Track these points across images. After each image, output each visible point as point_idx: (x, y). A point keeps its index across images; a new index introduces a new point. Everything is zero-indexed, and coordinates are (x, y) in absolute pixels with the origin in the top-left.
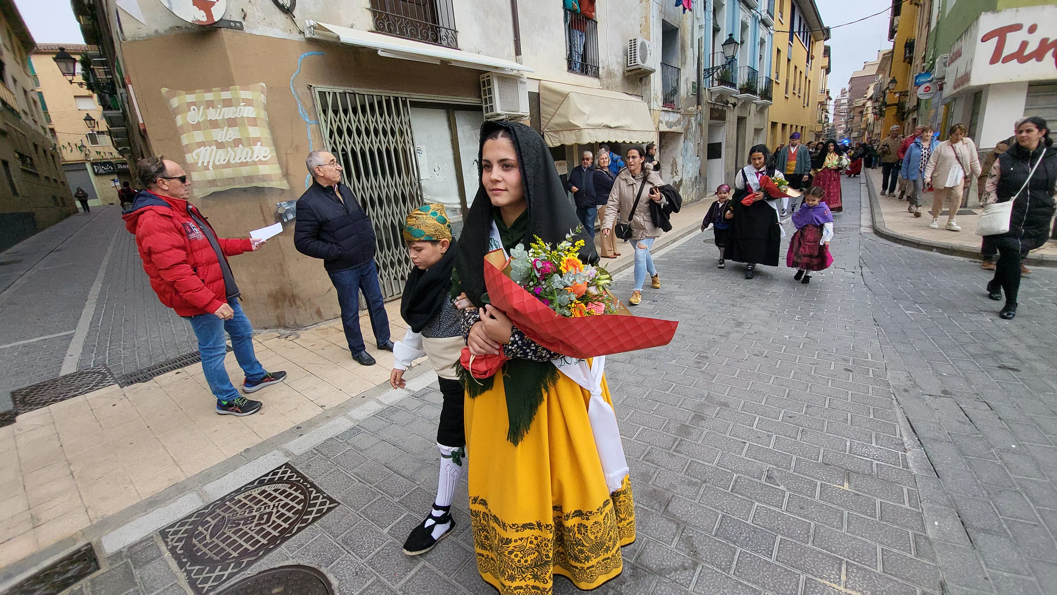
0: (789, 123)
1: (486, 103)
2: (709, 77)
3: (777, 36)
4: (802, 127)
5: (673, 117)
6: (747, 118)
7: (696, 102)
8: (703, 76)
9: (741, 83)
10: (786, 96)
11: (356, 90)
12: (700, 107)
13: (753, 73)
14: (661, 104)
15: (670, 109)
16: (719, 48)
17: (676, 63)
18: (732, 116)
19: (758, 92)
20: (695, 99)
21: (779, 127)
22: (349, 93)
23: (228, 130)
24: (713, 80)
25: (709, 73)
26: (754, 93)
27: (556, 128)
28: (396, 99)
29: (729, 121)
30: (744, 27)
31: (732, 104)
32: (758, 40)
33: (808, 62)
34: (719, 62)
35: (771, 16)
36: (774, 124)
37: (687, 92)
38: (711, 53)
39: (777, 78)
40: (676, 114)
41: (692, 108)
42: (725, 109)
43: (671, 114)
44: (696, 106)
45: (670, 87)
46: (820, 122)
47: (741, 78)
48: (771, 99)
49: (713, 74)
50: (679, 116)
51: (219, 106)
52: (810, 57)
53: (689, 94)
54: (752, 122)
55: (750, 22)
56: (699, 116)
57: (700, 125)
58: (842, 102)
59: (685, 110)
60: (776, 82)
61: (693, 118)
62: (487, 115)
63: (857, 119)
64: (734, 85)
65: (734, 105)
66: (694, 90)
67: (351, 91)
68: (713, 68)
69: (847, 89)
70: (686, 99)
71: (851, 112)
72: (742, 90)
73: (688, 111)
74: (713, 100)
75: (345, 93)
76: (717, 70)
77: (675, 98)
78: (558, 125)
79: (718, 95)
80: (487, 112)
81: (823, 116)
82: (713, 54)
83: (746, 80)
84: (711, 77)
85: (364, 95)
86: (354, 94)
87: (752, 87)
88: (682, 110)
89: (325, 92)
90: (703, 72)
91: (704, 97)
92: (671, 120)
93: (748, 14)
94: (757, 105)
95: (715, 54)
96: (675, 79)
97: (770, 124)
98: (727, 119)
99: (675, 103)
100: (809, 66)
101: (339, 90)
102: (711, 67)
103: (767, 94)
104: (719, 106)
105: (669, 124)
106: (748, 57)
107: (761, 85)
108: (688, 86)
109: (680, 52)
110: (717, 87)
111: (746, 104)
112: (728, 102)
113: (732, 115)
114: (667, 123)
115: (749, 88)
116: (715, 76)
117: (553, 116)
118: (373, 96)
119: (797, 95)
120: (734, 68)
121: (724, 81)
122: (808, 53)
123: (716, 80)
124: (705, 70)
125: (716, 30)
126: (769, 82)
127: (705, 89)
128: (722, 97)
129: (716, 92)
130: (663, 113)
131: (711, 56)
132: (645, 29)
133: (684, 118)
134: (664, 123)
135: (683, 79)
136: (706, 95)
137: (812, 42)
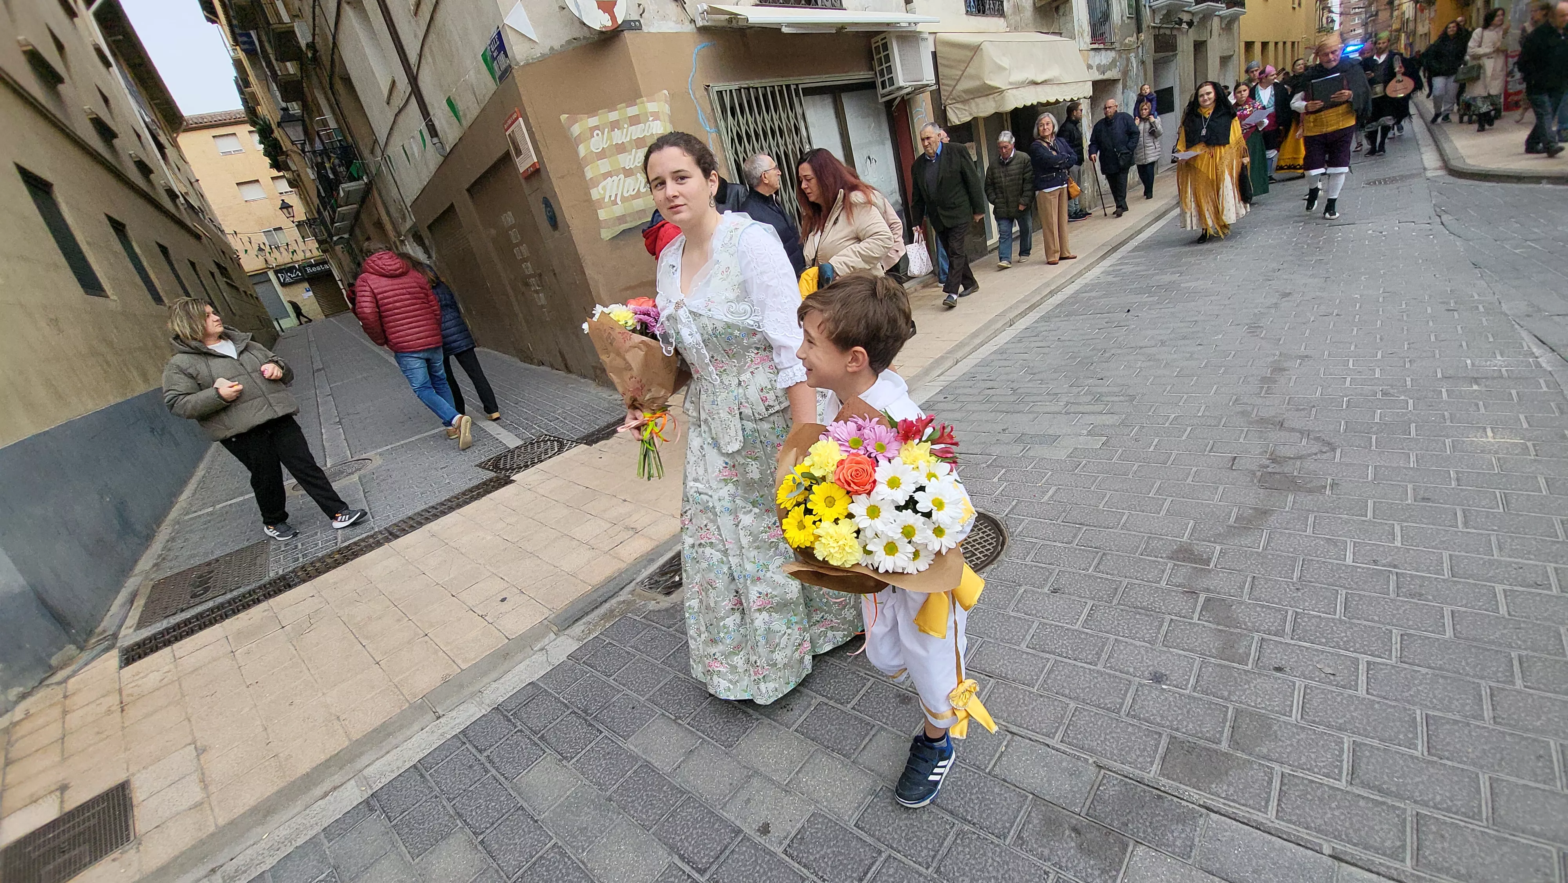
0: (1271, 40)
1: (882, 75)
4: (1293, 43)
5: (1105, 58)
6: (1209, 43)
7: (1135, 30)
11: (751, 83)
12: (1142, 36)
14: (1088, 39)
15: (1102, 46)
18: (1185, 43)
20: (1133, 25)
21: (1258, 47)
22: (744, 88)
23: (636, 153)
27: (963, 95)
28: (788, 87)
29: (1183, 51)
31: (1188, 23)
36: (1249, 45)
37: (1122, 17)
40: (1109, 52)
41: (1130, 39)
42: (1175, 32)
43: (1103, 52)
44: (1135, 35)
45: (1099, 16)
48: (1242, 5)
50: (1112, 54)
51: (626, 126)
53: (1125, 18)
54: (1216, 47)
56: (1140, 50)
57: (1143, 62)
59: (1121, 44)
61: (1132, 55)
62: (885, 91)
63: (1383, 15)
65: (1190, 24)
66: (1132, 14)
67: (746, 86)
70: (1121, 26)
73: (1126, 45)
74: (1158, 21)
75: (740, 90)
77: (1107, 28)
78: (966, 91)
79: (1167, 14)
80: (884, 87)
81: (1324, 20)
85: (757, 88)
86: (748, 89)
88: (1117, 45)
89: (721, 92)
91: (1146, 19)
92: (1104, 62)
94: (1222, 17)
97: (1242, 45)
98: (1179, 49)
99: (1107, 35)
101: (734, 86)
104: (1167, 29)
105: (1102, 69)
108: (1124, 9)
111: (1205, 19)
112: (1181, 22)
113: (1186, 40)
114: (1099, 67)
117: (959, 80)
118: (765, 88)
127: (1148, 8)
128: (1172, 16)
129: (1161, 10)
130: (1092, 53)
133: (1120, 57)
134: (1095, 68)
136: (1147, 16)
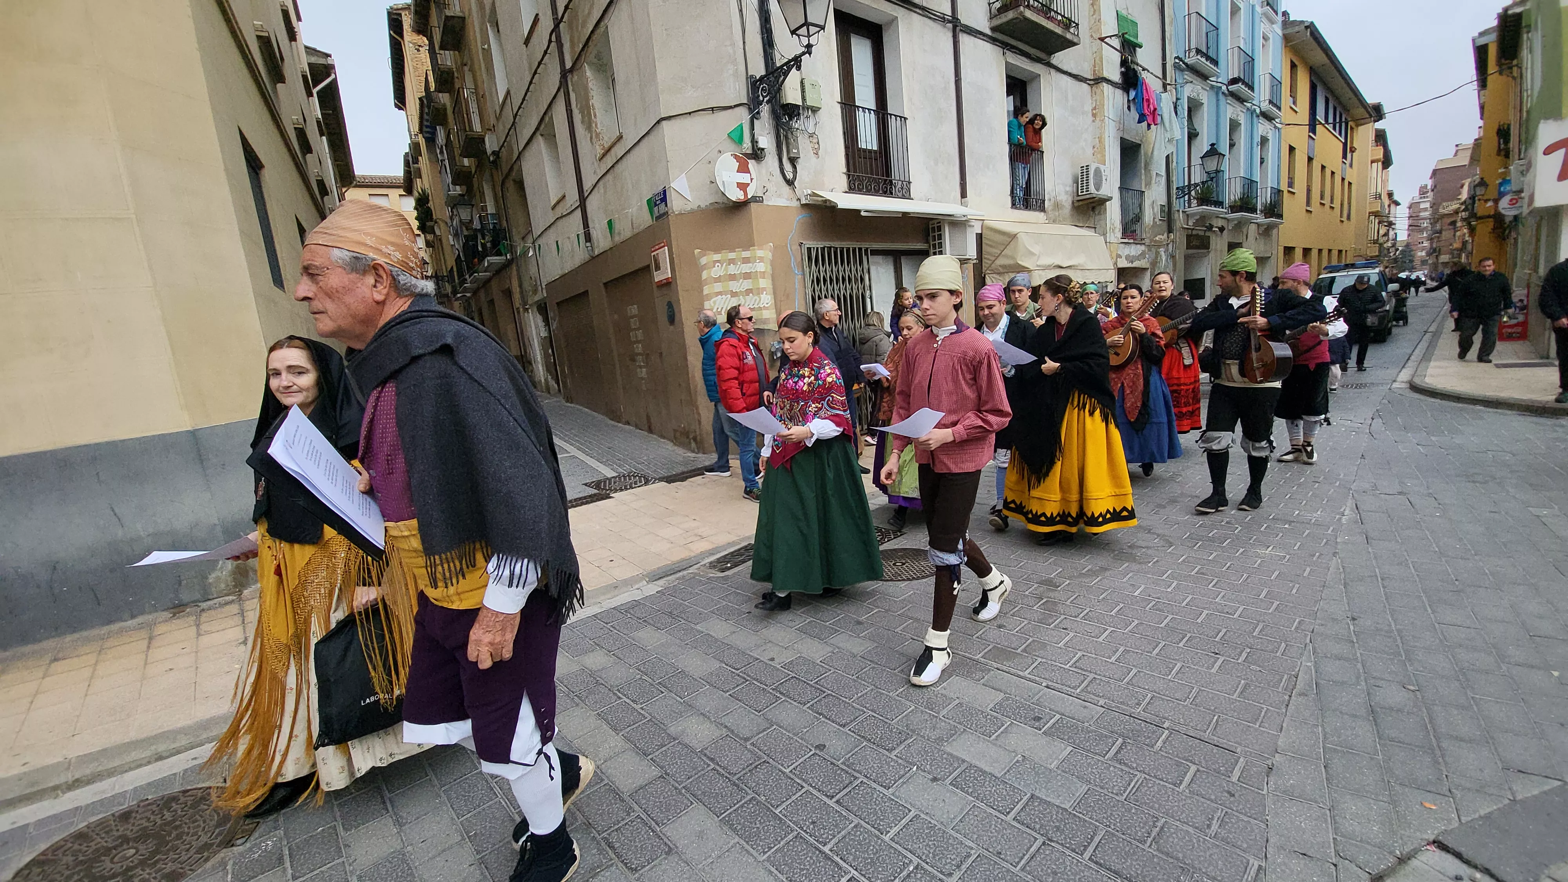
2: (1184, 196)
3: (1285, 130)
4: (1340, 251)
5: (1135, 250)
7: (1166, 229)
8: (1175, 197)
9: (1232, 198)
10: (1308, 208)
11: (833, 244)
12: (1172, 236)
13: (1250, 184)
14: (1119, 234)
15: (1131, 241)
16: (1196, 160)
17: (1139, 184)
18: (1219, 244)
19: (1259, 207)
20: (1165, 225)
23: (742, 282)
24: (1189, 199)
25: (1183, 192)
26: (1253, 210)
27: (1002, 268)
28: (860, 249)
29: (1216, 250)
30: (1234, 126)
31: (1219, 228)
32: (1257, 139)
33: (1345, 156)
34: (1197, 177)
35: (1275, 105)
37: (1154, 218)
38: (1186, 165)
39: (1291, 184)
40: (1138, 246)
41: (1161, 236)
42: (1208, 234)
43: (1133, 246)
44: (1166, 235)
45: (1131, 214)
46: (1375, 242)
47: (1232, 192)
48: (1280, 216)
49: (1189, 193)
50: (1141, 248)
51: (739, 263)
52: (1347, 150)
53: (1157, 220)
55: (1242, 119)
56: (1170, 246)
57: (1173, 257)
58: (1422, 206)
59: (1151, 240)
60: (1289, 192)
61: (1162, 250)
63: (1446, 234)
64: (1219, 204)
65: (1222, 229)
66: (1163, 215)
68: (1190, 185)
69: (1429, 187)
70: (1153, 226)
71: (1436, 222)
72: (1234, 208)
73: (1156, 242)
74: (1191, 223)
76: (1196, 187)
77: (1137, 227)
78: (1004, 266)
79: (1198, 217)
81: (1381, 233)
82: (1189, 167)
83: (1238, 196)
84: (1187, 197)
87: (1247, 203)
88: (1147, 241)
90: (1175, 191)
91: (1178, 222)
92: (1132, 253)
93: (1239, 109)
94: (1258, 225)
95: (1192, 168)
96: (1137, 205)
97: (1281, 249)
98: (1212, 247)
99: (1138, 232)
100: (1348, 162)
102: (1186, 184)
103: (1274, 210)
104: (1200, 231)
105: (1129, 259)
106: (1242, 164)
107: (1263, 198)
108: (1156, 210)
109: (1143, 171)
110: (1196, 208)
111: (1240, 225)
112: (1211, 226)
113: (1219, 242)
114: (1127, 257)
115: (1245, 204)
116: (1193, 193)
117: (999, 256)
118: (843, 248)
119: (1328, 204)
120: (1220, 182)
121: (1204, 200)
122: (1345, 145)
123: (1194, 198)
124: (1177, 188)
125: (1192, 135)
126: (1278, 192)
127: (1178, 211)
128: (1202, 219)
129: (1194, 214)
130: (1122, 246)
131: (1186, 169)
132: (1099, 149)
133: (1149, 251)
134: (1124, 258)
135: (1147, 203)
136: (1180, 220)
137: (1352, 128)
